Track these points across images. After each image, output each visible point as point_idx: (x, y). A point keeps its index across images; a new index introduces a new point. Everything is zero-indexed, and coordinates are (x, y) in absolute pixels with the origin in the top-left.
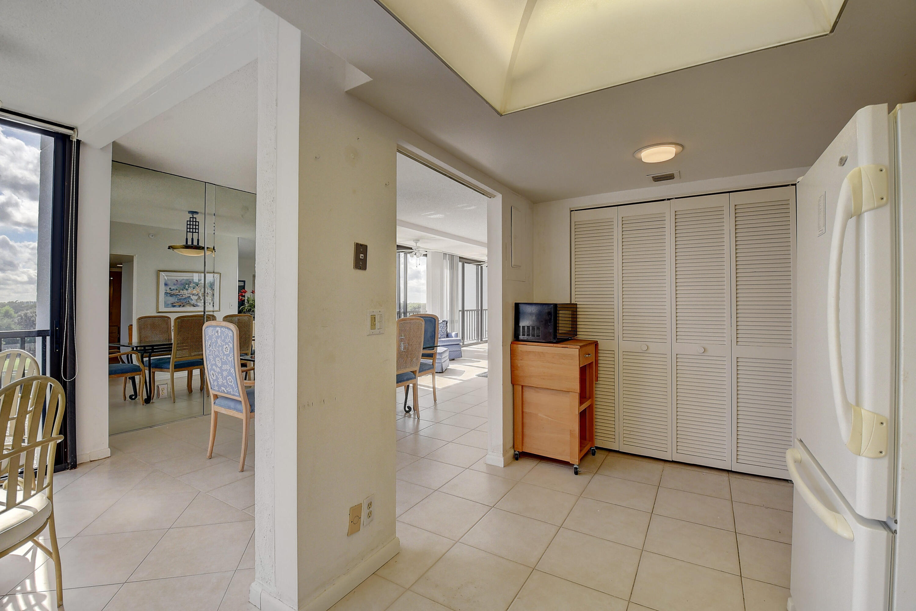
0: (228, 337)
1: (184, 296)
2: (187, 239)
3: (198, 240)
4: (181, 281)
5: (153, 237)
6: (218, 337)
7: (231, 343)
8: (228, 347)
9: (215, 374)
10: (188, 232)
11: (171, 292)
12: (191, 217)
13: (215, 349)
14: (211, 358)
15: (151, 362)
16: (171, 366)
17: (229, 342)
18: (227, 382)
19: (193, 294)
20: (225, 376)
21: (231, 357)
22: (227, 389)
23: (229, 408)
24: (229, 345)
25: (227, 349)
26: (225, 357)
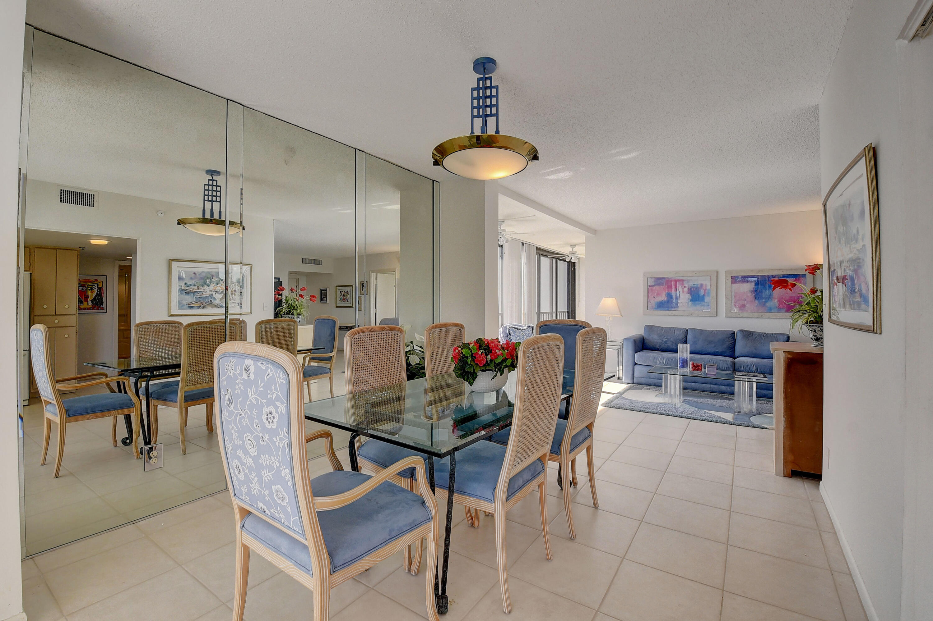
0: (275, 386)
1: (204, 293)
2: (204, 211)
3: (220, 212)
4: (200, 274)
5: (162, 215)
6: (248, 384)
7: (284, 403)
8: (274, 412)
9: (244, 470)
10: (206, 200)
11: (187, 288)
12: (209, 179)
13: (241, 411)
14: (233, 432)
15: (150, 391)
16: (180, 397)
17: (278, 399)
18: (271, 495)
19: (216, 292)
20: (267, 480)
21: (281, 439)
22: (272, 510)
23: (277, 549)
24: (277, 408)
25: (271, 416)
26: (267, 435)
